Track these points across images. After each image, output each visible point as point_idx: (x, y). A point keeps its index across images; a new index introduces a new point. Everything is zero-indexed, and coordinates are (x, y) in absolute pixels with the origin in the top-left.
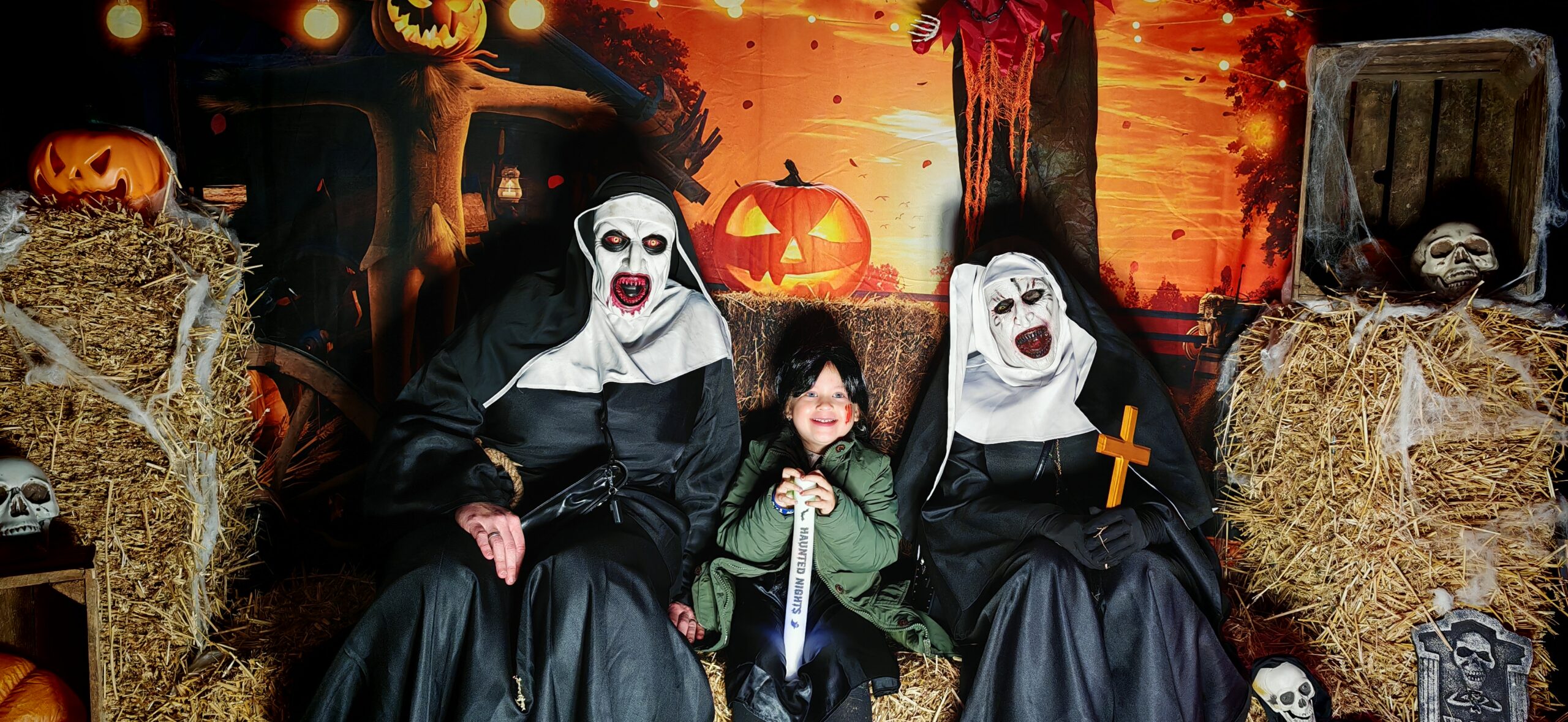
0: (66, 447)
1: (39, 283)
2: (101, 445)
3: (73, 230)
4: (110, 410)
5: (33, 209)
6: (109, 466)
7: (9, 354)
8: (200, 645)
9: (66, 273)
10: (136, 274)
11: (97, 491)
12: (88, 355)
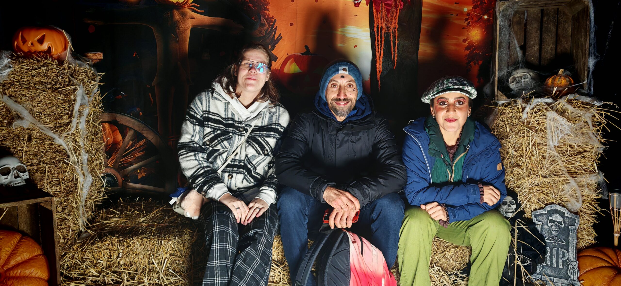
0: (28, 153)
1: (17, 88)
2: (42, 152)
3: (30, 67)
4: (46, 138)
5: (14, 58)
6: (45, 160)
7: (5, 116)
8: (83, 230)
9: (27, 84)
10: (55, 84)
11: (41, 170)
12: (36, 116)
